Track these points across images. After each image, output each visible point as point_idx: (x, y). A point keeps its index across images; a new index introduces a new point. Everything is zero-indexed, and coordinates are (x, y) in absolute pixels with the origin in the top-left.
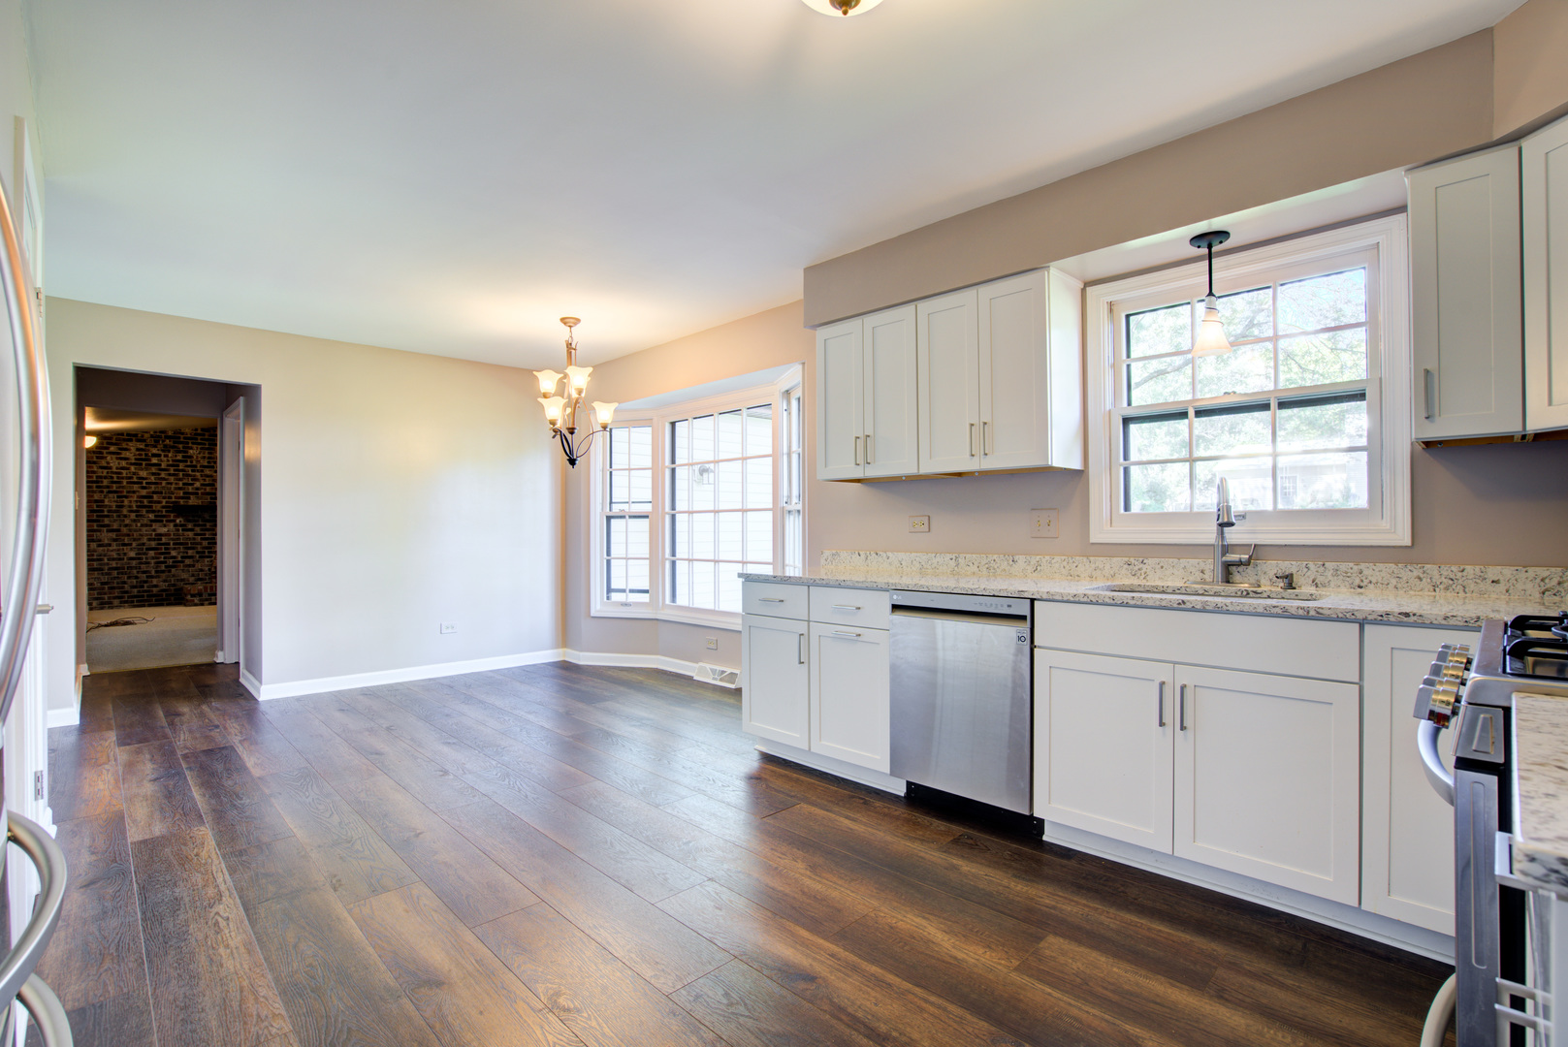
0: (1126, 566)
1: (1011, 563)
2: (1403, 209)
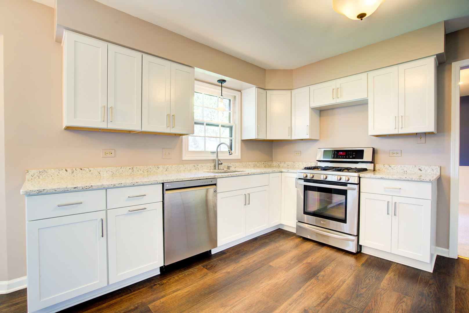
0: (194, 167)
1: (157, 168)
2: (240, 91)
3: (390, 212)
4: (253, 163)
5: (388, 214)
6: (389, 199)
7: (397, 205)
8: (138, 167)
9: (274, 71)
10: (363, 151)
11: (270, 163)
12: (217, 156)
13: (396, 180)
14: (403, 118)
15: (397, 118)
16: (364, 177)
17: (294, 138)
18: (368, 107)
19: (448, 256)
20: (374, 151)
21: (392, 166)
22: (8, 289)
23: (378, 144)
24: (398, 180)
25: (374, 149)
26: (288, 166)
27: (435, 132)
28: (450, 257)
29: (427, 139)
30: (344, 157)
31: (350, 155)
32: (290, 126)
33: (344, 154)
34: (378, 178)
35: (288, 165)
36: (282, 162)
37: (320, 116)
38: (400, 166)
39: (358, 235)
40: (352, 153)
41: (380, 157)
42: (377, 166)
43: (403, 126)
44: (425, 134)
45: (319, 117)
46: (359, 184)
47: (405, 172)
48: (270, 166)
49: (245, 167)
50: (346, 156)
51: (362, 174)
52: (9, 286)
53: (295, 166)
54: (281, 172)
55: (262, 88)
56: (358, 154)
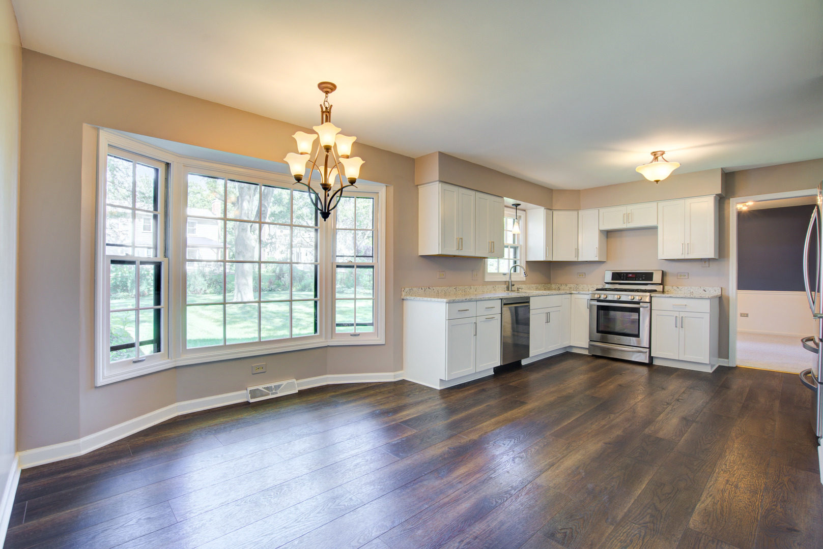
0: (493, 288)
1: (470, 289)
2: (525, 211)
3: (678, 326)
4: (536, 285)
5: (676, 327)
6: (676, 314)
7: (684, 318)
8: (459, 287)
9: (562, 191)
10: (652, 273)
11: (549, 286)
12: (510, 278)
13: (682, 298)
14: (689, 245)
15: (684, 245)
16: (656, 297)
17: (581, 258)
18: (657, 231)
19: (727, 365)
20: (664, 274)
21: (680, 287)
22: (394, 378)
23: (667, 268)
24: (685, 298)
25: (663, 271)
27: (717, 257)
28: (730, 366)
29: (710, 263)
31: (640, 277)
32: (577, 248)
33: (634, 276)
34: (667, 297)
35: (570, 288)
37: (607, 237)
38: (686, 288)
39: (650, 348)
40: (642, 275)
41: (669, 279)
42: (666, 288)
43: (689, 253)
44: (709, 260)
45: (606, 239)
46: (651, 302)
47: (692, 293)
48: (549, 289)
49: (529, 289)
50: (635, 278)
51: (653, 295)
52: (395, 376)
53: (578, 288)
54: (571, 294)
55: (550, 208)
56: (648, 276)
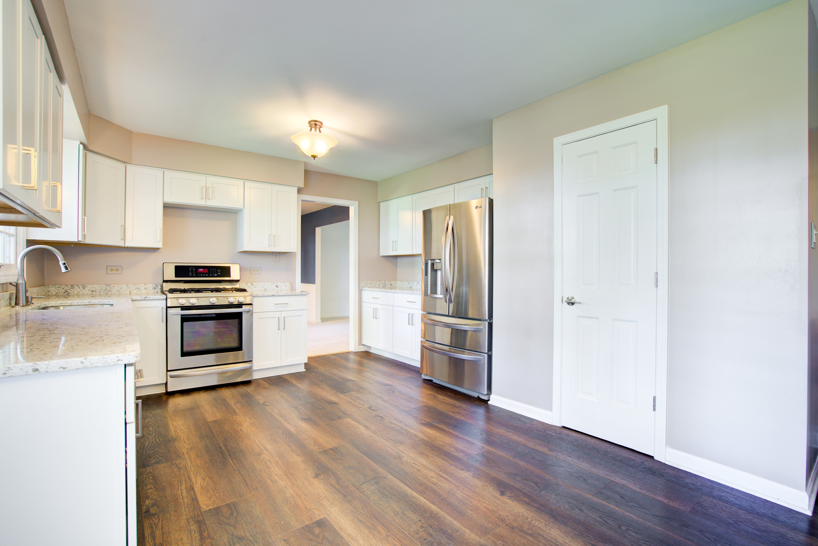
6: (278, 315)
7: (285, 319)
10: (229, 268)
13: (284, 295)
14: (276, 236)
15: (270, 236)
16: (257, 296)
17: (130, 244)
21: (255, 284)
24: (286, 295)
26: (94, 293)
29: (281, 257)
30: (207, 275)
31: (214, 272)
32: (124, 225)
33: (206, 271)
34: (270, 296)
35: (92, 291)
36: (75, 286)
40: (217, 270)
43: (276, 245)
46: (252, 304)
50: (209, 274)
53: (110, 291)
